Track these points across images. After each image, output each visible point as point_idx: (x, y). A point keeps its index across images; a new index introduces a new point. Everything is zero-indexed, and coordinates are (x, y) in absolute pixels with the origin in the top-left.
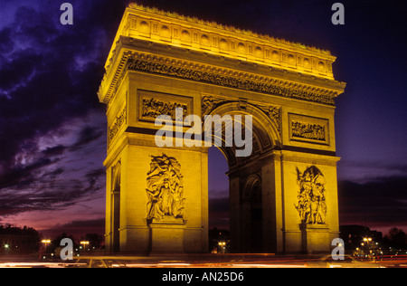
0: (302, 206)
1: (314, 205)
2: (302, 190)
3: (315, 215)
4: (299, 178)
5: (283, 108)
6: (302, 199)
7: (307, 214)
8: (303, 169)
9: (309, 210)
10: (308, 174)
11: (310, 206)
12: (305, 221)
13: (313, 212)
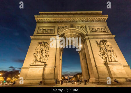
0: (103, 55)
1: (109, 54)
2: (101, 48)
3: (111, 58)
4: (98, 44)
5: (87, 25)
6: (102, 52)
7: (106, 58)
8: (99, 41)
9: (106, 56)
10: (102, 43)
11: (107, 54)
12: (106, 61)
13: (109, 57)
